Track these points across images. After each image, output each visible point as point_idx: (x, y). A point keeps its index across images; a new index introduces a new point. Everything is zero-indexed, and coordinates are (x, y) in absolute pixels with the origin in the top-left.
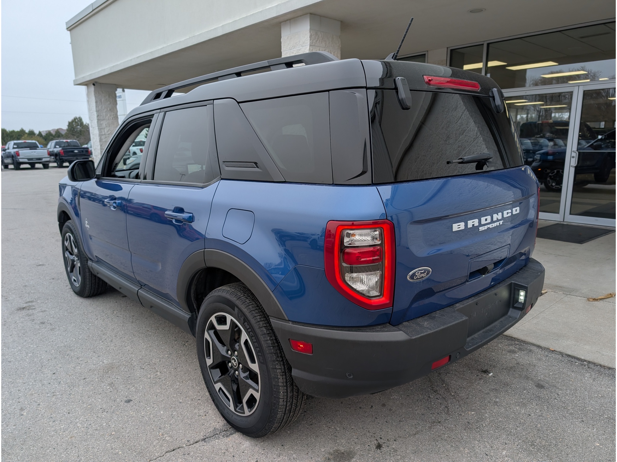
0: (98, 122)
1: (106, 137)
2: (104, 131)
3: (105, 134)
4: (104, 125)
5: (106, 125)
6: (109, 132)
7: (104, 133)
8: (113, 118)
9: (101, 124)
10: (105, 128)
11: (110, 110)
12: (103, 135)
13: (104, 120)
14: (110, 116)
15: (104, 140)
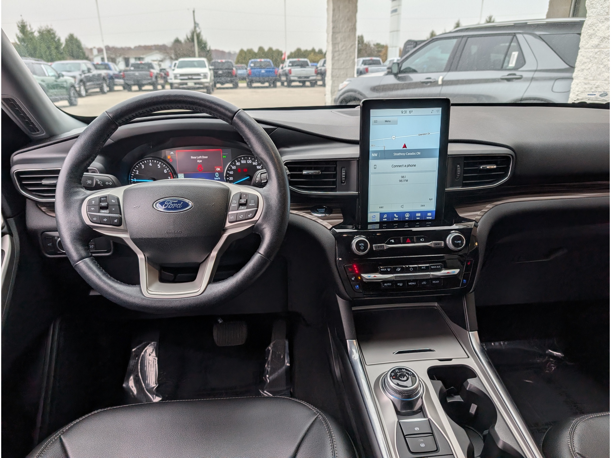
0: (333, 35)
1: (339, 55)
2: (338, 47)
3: (339, 51)
4: (339, 39)
5: (341, 39)
6: (344, 48)
7: (337, 49)
8: (350, 31)
9: (336, 38)
10: (338, 43)
11: (348, 20)
12: (336, 51)
13: (340, 32)
14: (347, 27)
15: (336, 58)
